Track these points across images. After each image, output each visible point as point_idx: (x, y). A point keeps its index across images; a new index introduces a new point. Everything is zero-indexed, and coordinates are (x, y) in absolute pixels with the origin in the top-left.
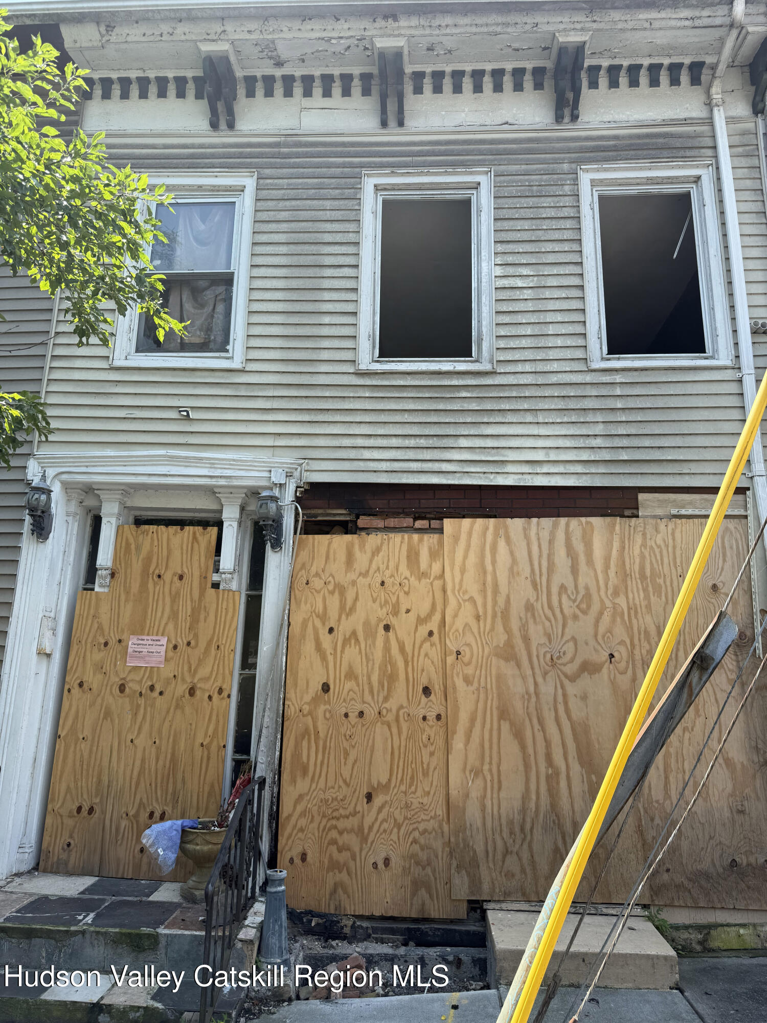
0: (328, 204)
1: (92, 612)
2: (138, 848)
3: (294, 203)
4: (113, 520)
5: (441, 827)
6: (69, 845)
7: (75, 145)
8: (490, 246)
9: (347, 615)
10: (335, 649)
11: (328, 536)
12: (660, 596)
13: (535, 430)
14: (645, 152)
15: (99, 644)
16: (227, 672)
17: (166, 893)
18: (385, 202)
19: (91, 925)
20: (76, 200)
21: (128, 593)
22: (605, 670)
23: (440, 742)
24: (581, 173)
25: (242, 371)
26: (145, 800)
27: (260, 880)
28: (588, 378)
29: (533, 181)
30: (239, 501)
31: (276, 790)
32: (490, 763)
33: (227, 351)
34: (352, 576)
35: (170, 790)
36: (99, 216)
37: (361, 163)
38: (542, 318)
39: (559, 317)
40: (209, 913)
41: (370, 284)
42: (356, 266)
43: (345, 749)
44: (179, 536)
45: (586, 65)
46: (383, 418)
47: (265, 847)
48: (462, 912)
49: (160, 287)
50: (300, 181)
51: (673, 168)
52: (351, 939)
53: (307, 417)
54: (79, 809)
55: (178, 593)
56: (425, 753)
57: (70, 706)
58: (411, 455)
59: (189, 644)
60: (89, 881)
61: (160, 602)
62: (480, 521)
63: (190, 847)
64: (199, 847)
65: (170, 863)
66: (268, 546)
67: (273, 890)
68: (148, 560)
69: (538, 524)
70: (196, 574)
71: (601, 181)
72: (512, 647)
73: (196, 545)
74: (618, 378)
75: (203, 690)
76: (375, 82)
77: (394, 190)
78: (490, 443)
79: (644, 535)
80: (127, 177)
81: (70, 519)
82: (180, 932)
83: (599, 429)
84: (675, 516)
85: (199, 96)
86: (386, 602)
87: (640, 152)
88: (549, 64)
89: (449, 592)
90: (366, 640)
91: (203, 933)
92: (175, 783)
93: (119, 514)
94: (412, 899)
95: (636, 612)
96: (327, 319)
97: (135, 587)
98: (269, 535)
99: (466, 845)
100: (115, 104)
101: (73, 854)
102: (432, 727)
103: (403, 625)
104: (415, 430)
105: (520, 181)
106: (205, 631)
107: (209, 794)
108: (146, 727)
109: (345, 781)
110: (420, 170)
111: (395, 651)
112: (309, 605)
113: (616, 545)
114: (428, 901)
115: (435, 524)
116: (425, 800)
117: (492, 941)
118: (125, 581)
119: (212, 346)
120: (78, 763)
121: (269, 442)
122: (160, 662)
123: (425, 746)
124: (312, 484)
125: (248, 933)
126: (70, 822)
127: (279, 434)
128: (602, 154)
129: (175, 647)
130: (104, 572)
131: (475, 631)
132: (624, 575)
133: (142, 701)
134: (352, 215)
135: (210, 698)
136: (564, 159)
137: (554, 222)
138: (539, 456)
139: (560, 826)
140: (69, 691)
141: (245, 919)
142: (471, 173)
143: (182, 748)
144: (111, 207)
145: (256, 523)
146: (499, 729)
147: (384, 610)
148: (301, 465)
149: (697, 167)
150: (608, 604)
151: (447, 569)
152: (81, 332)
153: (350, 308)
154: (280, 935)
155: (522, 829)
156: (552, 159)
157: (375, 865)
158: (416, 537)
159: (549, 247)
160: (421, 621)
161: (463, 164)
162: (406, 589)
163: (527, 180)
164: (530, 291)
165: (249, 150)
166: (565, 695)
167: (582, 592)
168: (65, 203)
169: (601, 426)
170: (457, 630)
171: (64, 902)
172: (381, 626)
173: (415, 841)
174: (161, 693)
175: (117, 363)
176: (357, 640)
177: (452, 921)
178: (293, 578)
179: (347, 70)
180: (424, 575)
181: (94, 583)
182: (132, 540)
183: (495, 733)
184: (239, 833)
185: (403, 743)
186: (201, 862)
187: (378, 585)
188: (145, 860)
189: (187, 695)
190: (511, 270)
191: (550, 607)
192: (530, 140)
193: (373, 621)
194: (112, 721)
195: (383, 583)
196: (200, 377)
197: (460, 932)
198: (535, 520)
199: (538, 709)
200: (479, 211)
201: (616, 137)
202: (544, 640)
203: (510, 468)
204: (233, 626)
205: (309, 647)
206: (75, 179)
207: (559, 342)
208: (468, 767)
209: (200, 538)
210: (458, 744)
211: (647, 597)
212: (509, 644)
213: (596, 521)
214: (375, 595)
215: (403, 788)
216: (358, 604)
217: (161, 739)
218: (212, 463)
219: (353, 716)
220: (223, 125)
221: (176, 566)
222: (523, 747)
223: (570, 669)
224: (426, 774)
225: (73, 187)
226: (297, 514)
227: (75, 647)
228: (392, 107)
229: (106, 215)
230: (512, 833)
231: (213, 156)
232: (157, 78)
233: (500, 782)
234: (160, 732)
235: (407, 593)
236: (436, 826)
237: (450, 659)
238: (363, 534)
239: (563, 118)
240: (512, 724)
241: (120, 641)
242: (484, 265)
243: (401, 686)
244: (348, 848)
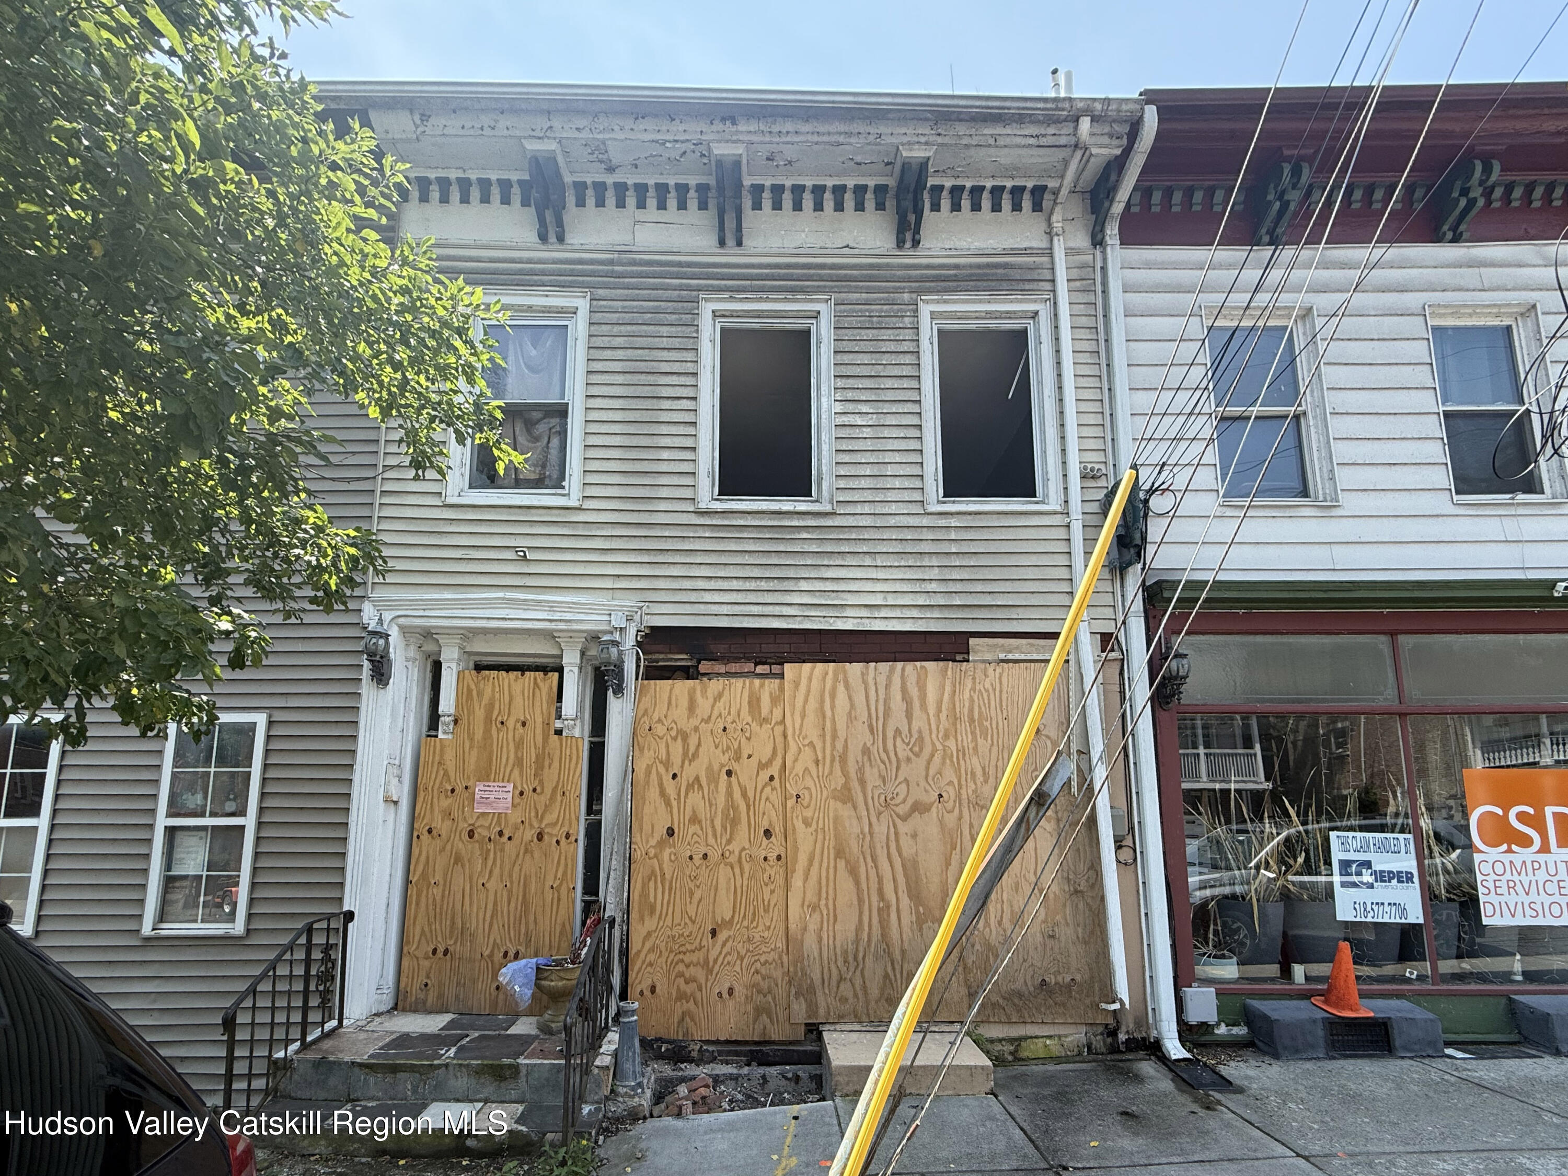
0: (664, 330)
1: (437, 758)
2: (494, 986)
3: (629, 328)
4: (454, 666)
5: (780, 958)
6: (426, 985)
7: (402, 251)
8: (830, 380)
9: (690, 761)
10: (679, 795)
11: (670, 682)
12: (986, 739)
13: (873, 574)
14: (985, 284)
15: (446, 791)
16: (573, 817)
17: (523, 1027)
18: (723, 330)
19: (453, 1058)
20: (406, 315)
21: (472, 740)
22: (934, 809)
23: (780, 881)
24: (921, 305)
25: (579, 509)
26: (498, 941)
27: (613, 1011)
28: (925, 521)
29: (872, 311)
30: (580, 646)
31: (625, 928)
32: (827, 898)
33: (563, 487)
34: (694, 722)
35: (523, 930)
36: (433, 334)
37: (698, 285)
38: (880, 458)
39: (898, 458)
40: (568, 1043)
41: (709, 417)
42: (695, 399)
43: (690, 889)
44: (520, 681)
45: (928, 185)
46: (724, 559)
47: (616, 981)
48: (800, 1033)
49: (499, 415)
50: (635, 303)
51: (1011, 301)
52: (698, 1062)
53: (646, 559)
54: (435, 952)
55: (522, 740)
56: (767, 891)
57: (420, 854)
58: (751, 598)
59: (534, 790)
60: (447, 1018)
61: (505, 749)
62: (820, 666)
63: (545, 983)
64: (554, 983)
65: (526, 998)
66: (610, 693)
67: (626, 1020)
68: (491, 706)
69: (876, 669)
70: (539, 720)
71: (941, 313)
72: (849, 790)
73: (537, 690)
74: (954, 522)
75: (551, 835)
76: (712, 193)
77: (732, 316)
78: (830, 586)
79: (974, 679)
80: (460, 290)
81: (410, 664)
82: (539, 1061)
83: (935, 574)
84: (1003, 661)
85: (525, 203)
86: (728, 748)
87: (979, 283)
88: (892, 182)
89: (790, 738)
90: (709, 785)
91: (563, 1062)
92: (527, 924)
93: (459, 660)
94: (754, 1023)
95: (964, 755)
96: (665, 455)
97: (479, 734)
98: (612, 681)
99: (804, 974)
100: (434, 208)
101: (431, 992)
102: (772, 867)
103: (745, 771)
104: (756, 573)
105: (861, 311)
106: (550, 776)
107: (561, 933)
108: (497, 871)
109: (690, 918)
110: (759, 295)
111: (737, 795)
112: (652, 752)
113: (948, 689)
114: (769, 1026)
115: (776, 669)
116: (766, 934)
117: (828, 1059)
118: (469, 729)
119: (547, 482)
120: (431, 907)
121: (609, 584)
122: (507, 808)
123: (766, 885)
124: (654, 629)
125: (603, 1060)
126: (426, 963)
127: (618, 576)
128: (942, 284)
129: (521, 793)
130: (447, 719)
131: (815, 776)
132: (955, 718)
133: (491, 846)
134: (689, 344)
135: (558, 842)
136: (904, 288)
137: (893, 356)
138: (878, 600)
139: (890, 954)
140: (418, 837)
141: (600, 1047)
142: (812, 301)
143: (533, 891)
144: (445, 324)
145: (597, 669)
146: (835, 867)
147: (727, 756)
148: (641, 608)
149: (1035, 301)
150: (939, 747)
151: (788, 714)
152: (417, 464)
153: (689, 442)
154: (634, 1061)
155: (855, 959)
156: (894, 288)
157: (720, 995)
158: (757, 682)
159: (889, 383)
160: (762, 766)
161: (802, 290)
162: (748, 735)
163: (867, 310)
164: (869, 429)
165: (580, 267)
166: (896, 834)
167: (915, 735)
168: (395, 318)
169: (936, 570)
170: (797, 775)
171: (425, 1038)
172: (724, 771)
173: (757, 972)
174: (510, 838)
175: (450, 500)
176: (700, 786)
177: (791, 1043)
178: (636, 723)
179: (682, 180)
180: (766, 720)
181: (437, 730)
182: (473, 687)
183: (831, 871)
184: (593, 968)
185: (745, 883)
186: (556, 997)
187: (720, 731)
188: (501, 996)
189: (535, 839)
190: (851, 407)
191: (886, 751)
192: (872, 266)
193: (716, 767)
194: (463, 866)
195: (725, 729)
196: (537, 515)
197: (797, 1051)
198: (872, 664)
199: (872, 847)
200: (819, 343)
201: (957, 267)
202: (879, 782)
203: (849, 612)
204: (578, 773)
205: (653, 793)
206: (404, 291)
207: (897, 483)
208: (806, 903)
209: (541, 684)
210: (797, 882)
211: (974, 739)
212: (847, 787)
213: (930, 665)
214: (717, 741)
215: (745, 923)
216: (701, 749)
217: (512, 882)
218: (551, 606)
219: (697, 859)
220: (552, 238)
221: (518, 713)
222: (857, 883)
223: (902, 810)
224: (766, 911)
225: (402, 299)
226: (638, 659)
227: (421, 794)
228: (730, 224)
229: (441, 333)
230: (846, 961)
231: (543, 273)
232: (480, 180)
233: (835, 916)
234: (511, 876)
235: (749, 739)
236: (776, 957)
237: (791, 803)
238: (705, 679)
239: (904, 242)
240: (848, 862)
241: (466, 788)
242: (824, 400)
243: (743, 831)
244: (694, 980)
